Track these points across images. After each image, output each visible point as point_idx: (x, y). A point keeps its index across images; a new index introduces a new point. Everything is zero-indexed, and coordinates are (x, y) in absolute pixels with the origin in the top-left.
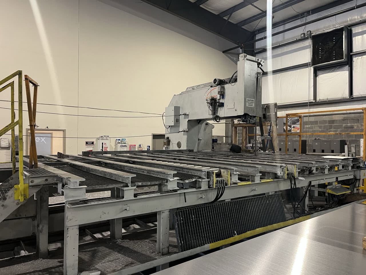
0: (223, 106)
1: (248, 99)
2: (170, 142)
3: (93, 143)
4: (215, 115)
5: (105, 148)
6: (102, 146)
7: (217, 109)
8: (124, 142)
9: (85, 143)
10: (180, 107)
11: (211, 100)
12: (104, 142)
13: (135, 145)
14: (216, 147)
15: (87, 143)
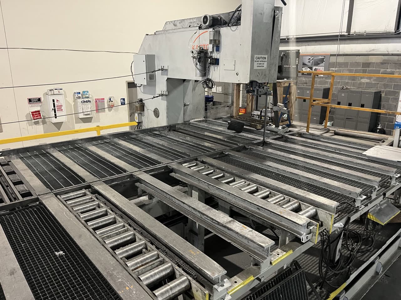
0: (218, 64)
1: (258, 56)
2: (145, 107)
3: (39, 100)
4: (206, 78)
5: (58, 106)
6: (54, 104)
7: (209, 68)
8: (87, 96)
9: (27, 101)
10: (155, 55)
11: (198, 53)
12: (55, 98)
13: (104, 99)
14: (210, 112)
15: (30, 100)
